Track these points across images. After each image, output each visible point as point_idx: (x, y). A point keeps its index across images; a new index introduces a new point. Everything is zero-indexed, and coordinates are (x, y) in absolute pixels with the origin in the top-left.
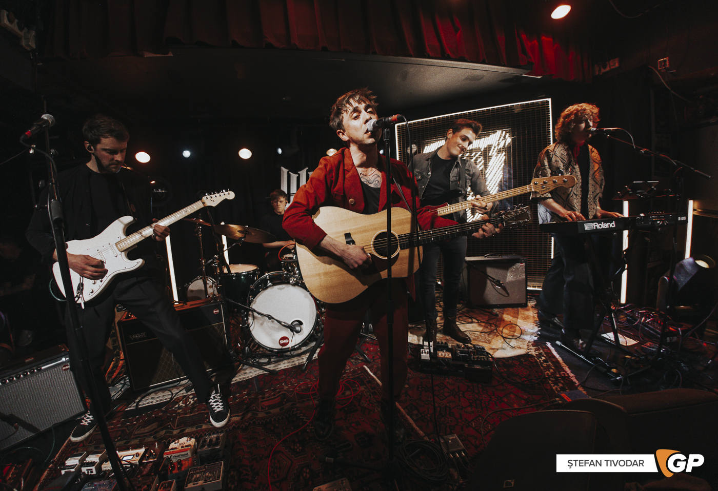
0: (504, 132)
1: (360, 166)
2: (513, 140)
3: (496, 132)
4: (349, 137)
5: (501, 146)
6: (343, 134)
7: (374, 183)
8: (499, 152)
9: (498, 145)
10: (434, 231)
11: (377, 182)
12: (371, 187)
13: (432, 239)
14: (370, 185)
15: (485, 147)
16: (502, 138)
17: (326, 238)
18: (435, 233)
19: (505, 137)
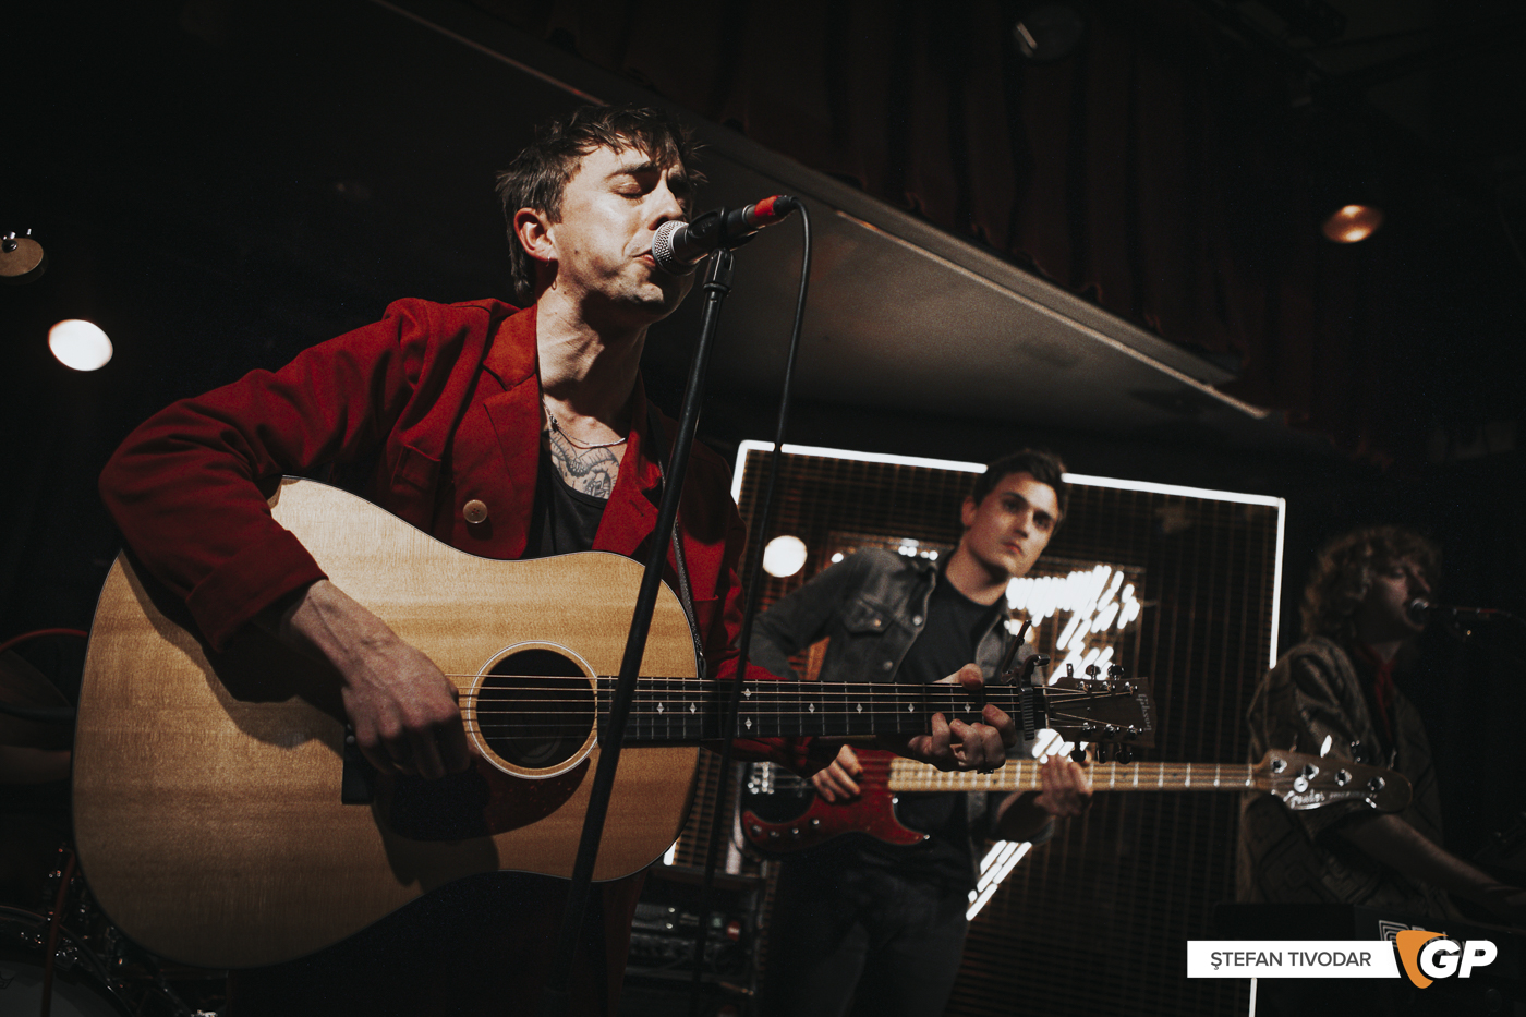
0: (1120, 576)
1: (561, 390)
2: (1146, 613)
3: (1091, 568)
4: (564, 249)
5: (1103, 624)
6: (540, 231)
7: (586, 477)
8: (1094, 641)
9: (1095, 615)
10: (762, 687)
11: (601, 477)
12: (572, 490)
13: (749, 724)
14: (570, 480)
15: (1049, 615)
16: (1111, 593)
17: (317, 589)
18: (761, 697)
19: (1118, 597)
